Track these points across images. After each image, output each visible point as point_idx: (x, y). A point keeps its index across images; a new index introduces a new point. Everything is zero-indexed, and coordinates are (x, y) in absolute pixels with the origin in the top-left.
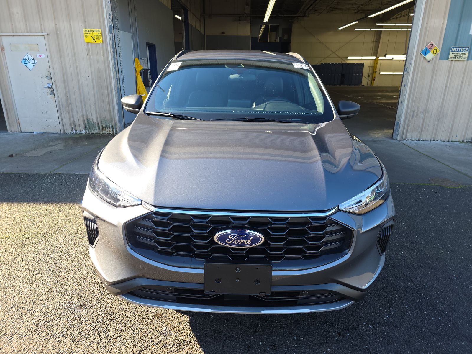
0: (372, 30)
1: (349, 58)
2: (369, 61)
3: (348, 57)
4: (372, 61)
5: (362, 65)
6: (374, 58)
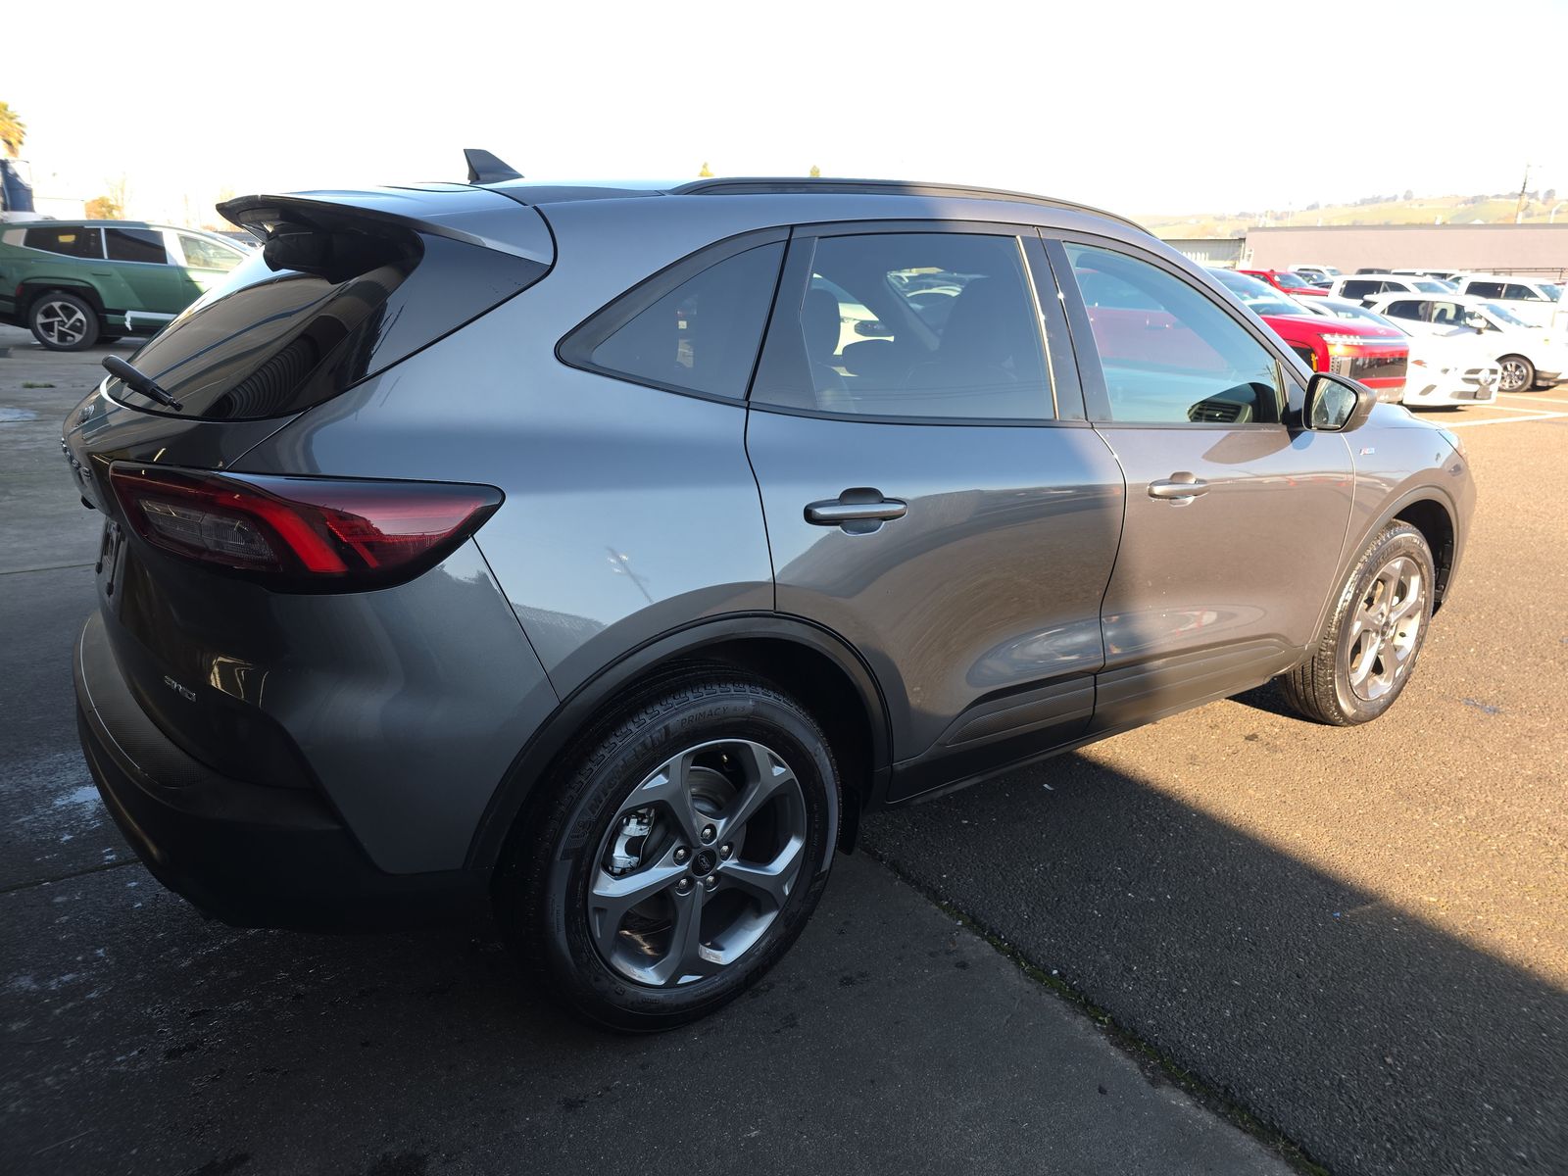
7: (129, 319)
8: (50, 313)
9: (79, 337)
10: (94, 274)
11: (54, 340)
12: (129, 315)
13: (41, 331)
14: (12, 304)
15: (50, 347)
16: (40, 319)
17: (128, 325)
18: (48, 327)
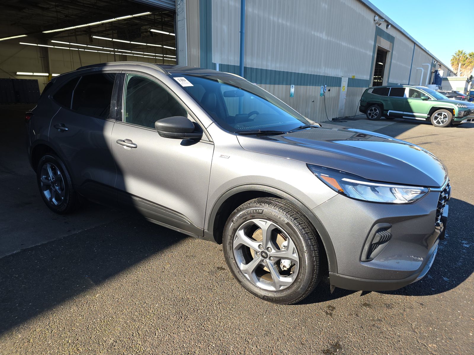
0: (39, 45)
1: (18, 73)
2: (42, 78)
3: (16, 73)
4: (45, 78)
5: (36, 81)
6: (47, 74)
7: (389, 113)
8: (371, 110)
9: (376, 117)
10: (384, 100)
11: (370, 117)
12: (389, 111)
13: (368, 115)
14: (364, 108)
15: (369, 119)
16: (369, 112)
17: (388, 114)
18: (370, 114)
